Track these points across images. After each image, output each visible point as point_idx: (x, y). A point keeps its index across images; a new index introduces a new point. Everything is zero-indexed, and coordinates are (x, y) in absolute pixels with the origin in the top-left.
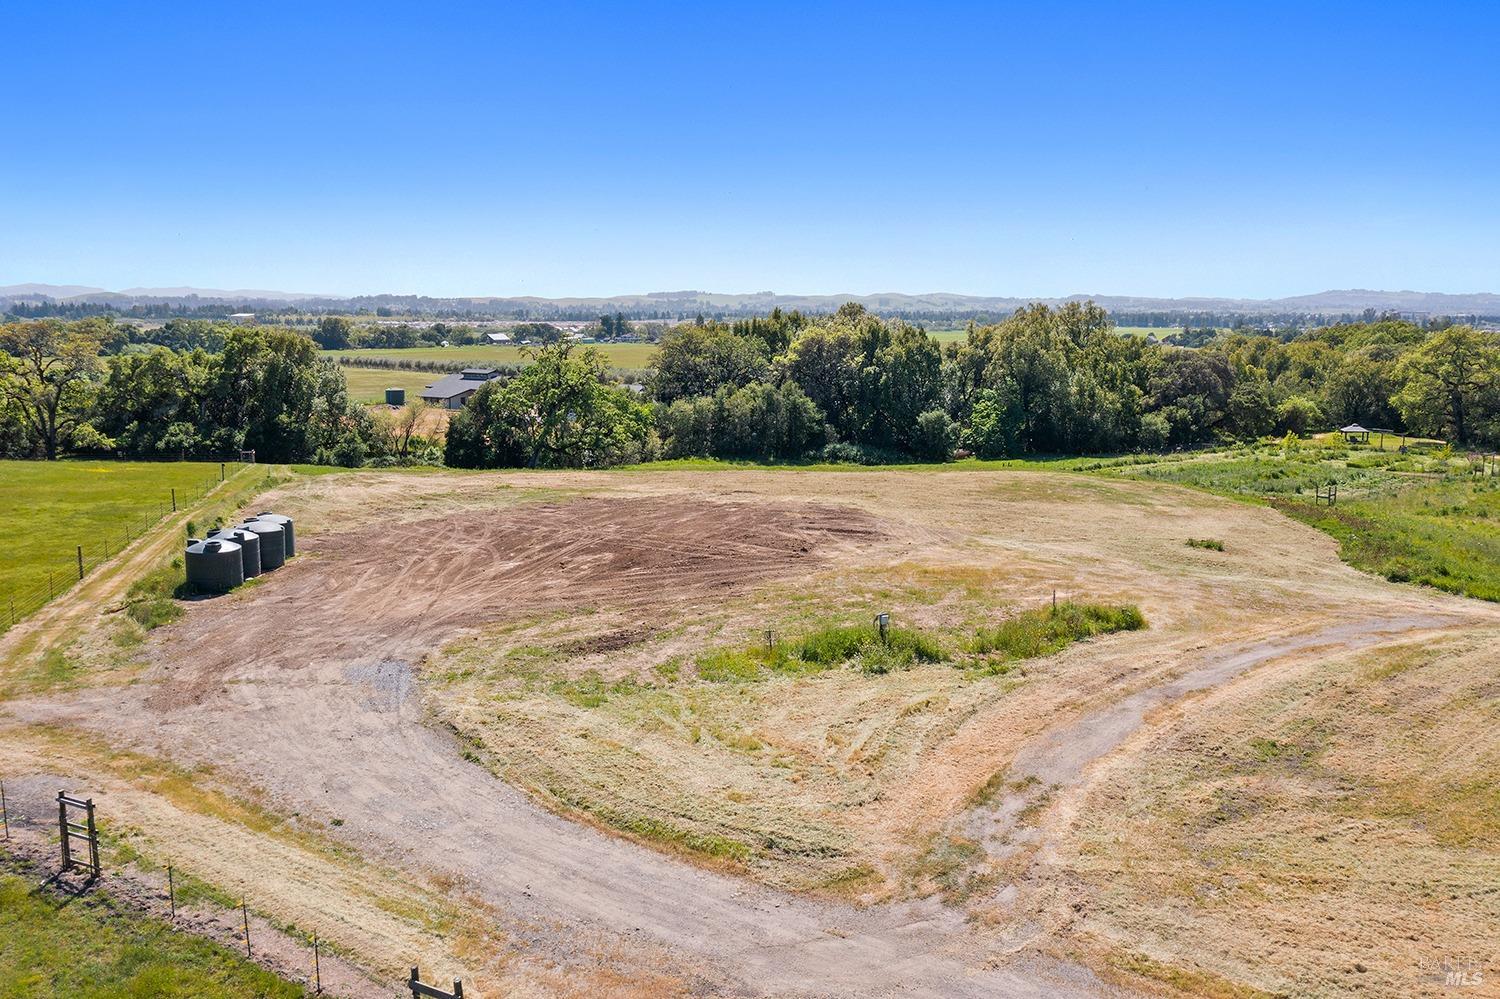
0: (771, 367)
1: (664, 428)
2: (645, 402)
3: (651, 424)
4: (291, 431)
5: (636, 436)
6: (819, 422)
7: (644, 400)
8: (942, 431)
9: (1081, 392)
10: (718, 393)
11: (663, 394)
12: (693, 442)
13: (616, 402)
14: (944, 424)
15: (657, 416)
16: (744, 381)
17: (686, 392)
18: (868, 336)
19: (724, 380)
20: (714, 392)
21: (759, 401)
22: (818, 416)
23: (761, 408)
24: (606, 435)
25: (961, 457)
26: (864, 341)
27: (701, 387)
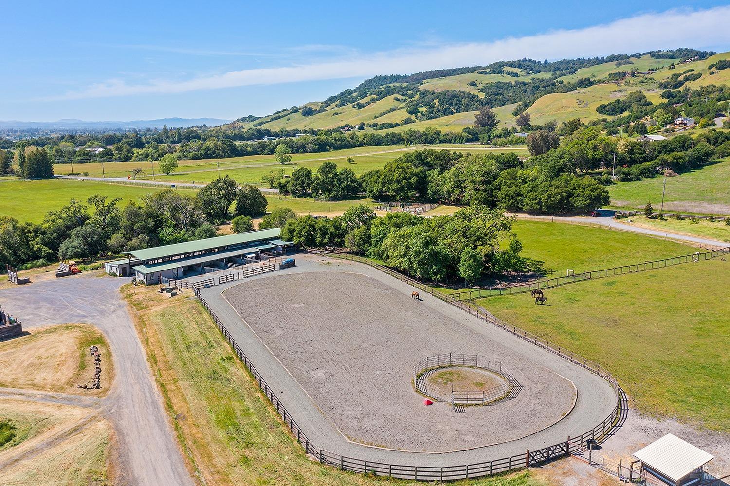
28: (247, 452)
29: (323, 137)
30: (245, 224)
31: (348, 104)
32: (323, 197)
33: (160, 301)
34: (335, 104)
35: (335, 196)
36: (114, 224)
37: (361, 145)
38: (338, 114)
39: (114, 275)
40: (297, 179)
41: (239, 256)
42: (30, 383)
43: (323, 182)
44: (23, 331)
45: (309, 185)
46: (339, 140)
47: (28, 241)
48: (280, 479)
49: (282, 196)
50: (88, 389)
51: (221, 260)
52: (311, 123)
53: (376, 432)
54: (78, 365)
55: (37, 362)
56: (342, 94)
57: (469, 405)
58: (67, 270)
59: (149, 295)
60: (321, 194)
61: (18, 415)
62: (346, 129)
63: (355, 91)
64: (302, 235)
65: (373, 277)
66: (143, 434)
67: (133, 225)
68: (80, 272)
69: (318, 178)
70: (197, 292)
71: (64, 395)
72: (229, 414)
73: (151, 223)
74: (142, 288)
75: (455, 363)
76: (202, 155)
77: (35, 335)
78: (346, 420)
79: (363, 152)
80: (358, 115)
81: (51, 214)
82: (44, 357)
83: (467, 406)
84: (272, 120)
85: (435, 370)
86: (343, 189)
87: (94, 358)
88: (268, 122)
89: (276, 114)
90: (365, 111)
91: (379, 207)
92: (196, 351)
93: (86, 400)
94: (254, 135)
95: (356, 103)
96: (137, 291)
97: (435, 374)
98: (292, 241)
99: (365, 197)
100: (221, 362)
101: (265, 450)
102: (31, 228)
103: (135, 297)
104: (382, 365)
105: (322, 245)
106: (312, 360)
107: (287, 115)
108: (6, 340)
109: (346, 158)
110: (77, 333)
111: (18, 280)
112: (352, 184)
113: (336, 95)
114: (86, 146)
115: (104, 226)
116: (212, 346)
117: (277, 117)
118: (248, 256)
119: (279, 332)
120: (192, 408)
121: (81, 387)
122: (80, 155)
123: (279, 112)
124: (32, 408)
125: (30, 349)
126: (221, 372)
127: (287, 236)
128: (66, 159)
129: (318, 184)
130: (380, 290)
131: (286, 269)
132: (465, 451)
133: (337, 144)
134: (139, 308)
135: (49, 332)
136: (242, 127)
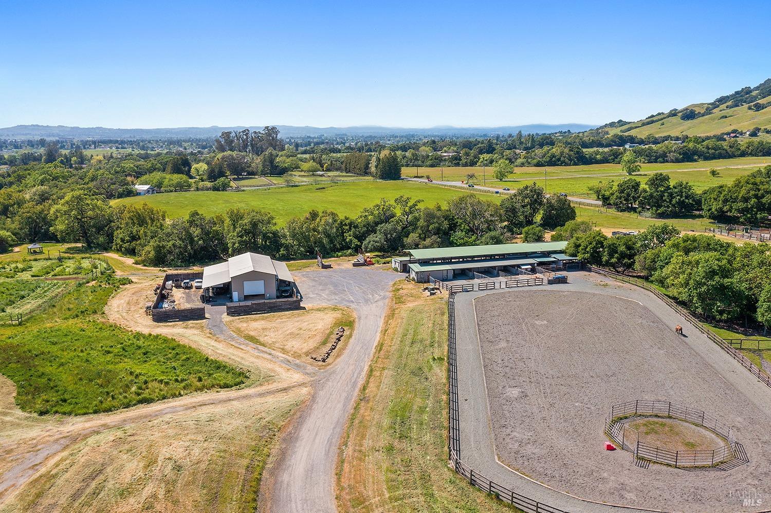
28: (396, 443)
29: (691, 145)
30: (534, 234)
31: (742, 105)
32: (648, 214)
33: (417, 297)
34: (725, 105)
35: (663, 213)
36: (413, 224)
37: (743, 154)
38: (726, 117)
39: (396, 270)
40: (622, 192)
41: (513, 266)
42: (281, 347)
43: (651, 196)
44: (301, 306)
45: (635, 199)
46: (713, 149)
47: (343, 233)
48: (408, 473)
49: (604, 209)
50: (317, 360)
51: (494, 268)
52: (690, 128)
53: (530, 461)
54: (322, 341)
55: (297, 332)
56: (737, 93)
57: (658, 463)
58: (362, 261)
59: (412, 292)
60: (649, 209)
61: (257, 369)
62: (732, 135)
63: (757, 88)
64: (588, 252)
65: (647, 305)
66: (329, 405)
67: (428, 226)
68: (373, 264)
69: (645, 191)
70: (452, 294)
71: (298, 361)
72: (406, 407)
73: (446, 225)
74: (411, 285)
75: (675, 415)
76: (546, 162)
77: (308, 312)
78: (509, 441)
79: (740, 164)
80: (753, 118)
81: (366, 210)
82: (304, 329)
83: (654, 462)
84: (644, 124)
85: (646, 416)
86: (674, 206)
87: (338, 336)
88: (639, 127)
89: (649, 118)
90: (764, 113)
91: (712, 229)
92: (416, 348)
93: (310, 369)
94: (615, 142)
95: (754, 103)
96: (404, 287)
97: (640, 421)
98: (576, 256)
99: (701, 216)
100: (431, 360)
101: (415, 446)
102: (347, 222)
103: (401, 291)
104: (586, 398)
105: (608, 264)
106: (516, 377)
107: (662, 119)
108: (287, 311)
109: (709, 169)
110: (338, 315)
111: (322, 264)
112: (687, 201)
113: (728, 94)
114: (443, 151)
115: (406, 225)
116: (433, 345)
117: (651, 121)
118: (523, 267)
119: (503, 344)
120: (379, 395)
121: (312, 358)
122: (431, 160)
123: (653, 116)
124: (270, 366)
125: (298, 321)
126: (426, 370)
127: (572, 250)
128: (420, 163)
129: (645, 198)
130: (644, 322)
131: (556, 285)
132: (614, 506)
133: (708, 153)
134: (398, 302)
135: (319, 310)
136: (607, 133)
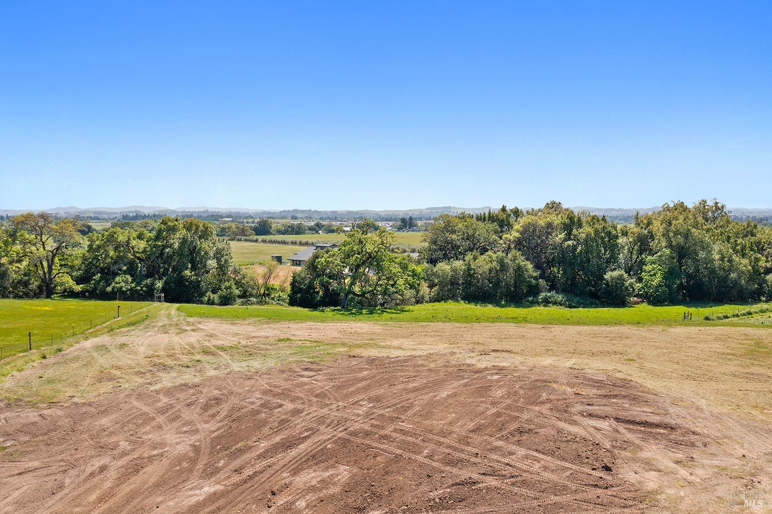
0: (501, 242)
1: (431, 280)
2: (419, 264)
3: (423, 278)
4: (191, 281)
5: (412, 287)
6: (536, 278)
7: (419, 262)
8: (623, 285)
9: (722, 259)
10: (467, 258)
11: (431, 259)
12: (451, 290)
13: (400, 264)
14: (624, 280)
15: (426, 273)
16: (484, 250)
17: (446, 257)
18: (567, 221)
19: (471, 250)
20: (464, 257)
21: (495, 263)
22: (535, 274)
23: (496, 268)
24: (393, 286)
25: (637, 303)
26: (564, 224)
27: (456, 254)
